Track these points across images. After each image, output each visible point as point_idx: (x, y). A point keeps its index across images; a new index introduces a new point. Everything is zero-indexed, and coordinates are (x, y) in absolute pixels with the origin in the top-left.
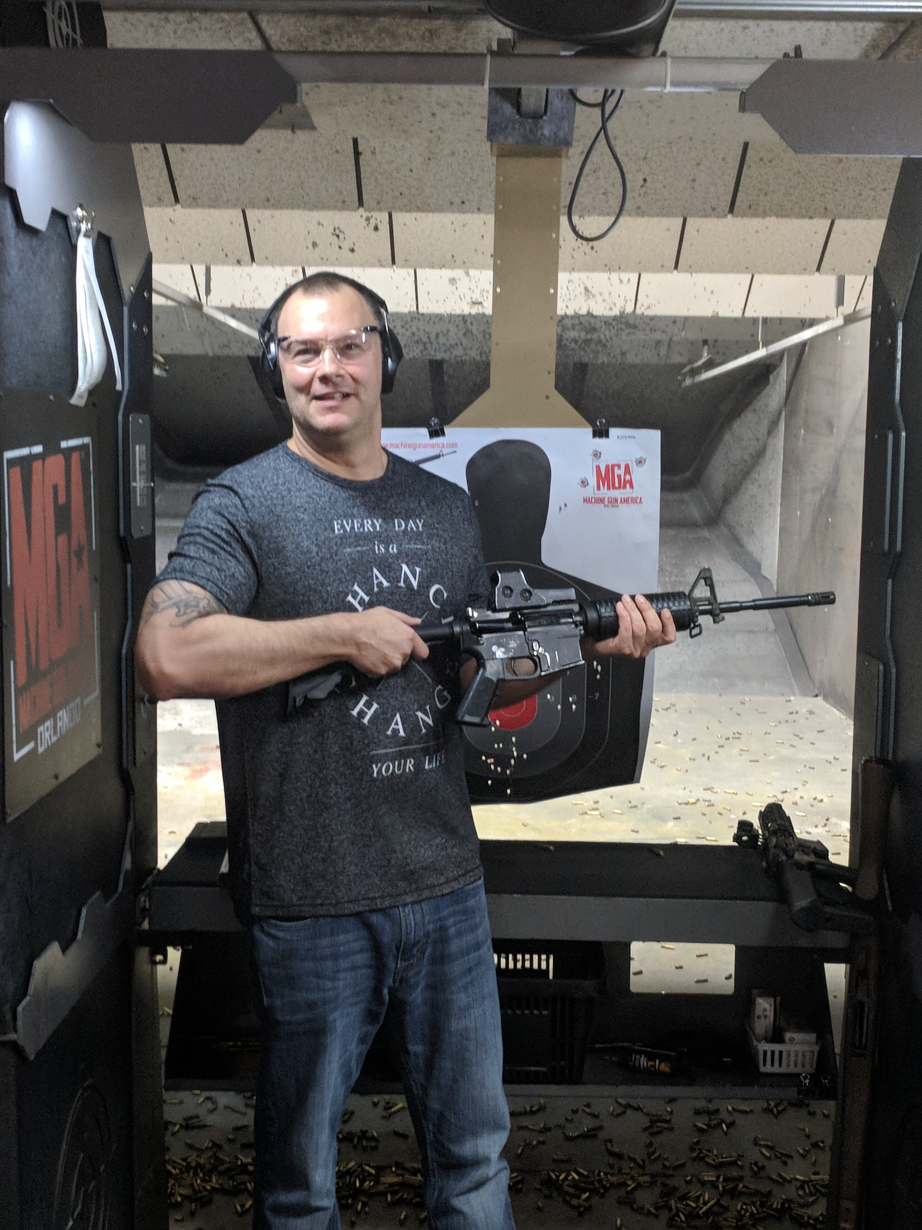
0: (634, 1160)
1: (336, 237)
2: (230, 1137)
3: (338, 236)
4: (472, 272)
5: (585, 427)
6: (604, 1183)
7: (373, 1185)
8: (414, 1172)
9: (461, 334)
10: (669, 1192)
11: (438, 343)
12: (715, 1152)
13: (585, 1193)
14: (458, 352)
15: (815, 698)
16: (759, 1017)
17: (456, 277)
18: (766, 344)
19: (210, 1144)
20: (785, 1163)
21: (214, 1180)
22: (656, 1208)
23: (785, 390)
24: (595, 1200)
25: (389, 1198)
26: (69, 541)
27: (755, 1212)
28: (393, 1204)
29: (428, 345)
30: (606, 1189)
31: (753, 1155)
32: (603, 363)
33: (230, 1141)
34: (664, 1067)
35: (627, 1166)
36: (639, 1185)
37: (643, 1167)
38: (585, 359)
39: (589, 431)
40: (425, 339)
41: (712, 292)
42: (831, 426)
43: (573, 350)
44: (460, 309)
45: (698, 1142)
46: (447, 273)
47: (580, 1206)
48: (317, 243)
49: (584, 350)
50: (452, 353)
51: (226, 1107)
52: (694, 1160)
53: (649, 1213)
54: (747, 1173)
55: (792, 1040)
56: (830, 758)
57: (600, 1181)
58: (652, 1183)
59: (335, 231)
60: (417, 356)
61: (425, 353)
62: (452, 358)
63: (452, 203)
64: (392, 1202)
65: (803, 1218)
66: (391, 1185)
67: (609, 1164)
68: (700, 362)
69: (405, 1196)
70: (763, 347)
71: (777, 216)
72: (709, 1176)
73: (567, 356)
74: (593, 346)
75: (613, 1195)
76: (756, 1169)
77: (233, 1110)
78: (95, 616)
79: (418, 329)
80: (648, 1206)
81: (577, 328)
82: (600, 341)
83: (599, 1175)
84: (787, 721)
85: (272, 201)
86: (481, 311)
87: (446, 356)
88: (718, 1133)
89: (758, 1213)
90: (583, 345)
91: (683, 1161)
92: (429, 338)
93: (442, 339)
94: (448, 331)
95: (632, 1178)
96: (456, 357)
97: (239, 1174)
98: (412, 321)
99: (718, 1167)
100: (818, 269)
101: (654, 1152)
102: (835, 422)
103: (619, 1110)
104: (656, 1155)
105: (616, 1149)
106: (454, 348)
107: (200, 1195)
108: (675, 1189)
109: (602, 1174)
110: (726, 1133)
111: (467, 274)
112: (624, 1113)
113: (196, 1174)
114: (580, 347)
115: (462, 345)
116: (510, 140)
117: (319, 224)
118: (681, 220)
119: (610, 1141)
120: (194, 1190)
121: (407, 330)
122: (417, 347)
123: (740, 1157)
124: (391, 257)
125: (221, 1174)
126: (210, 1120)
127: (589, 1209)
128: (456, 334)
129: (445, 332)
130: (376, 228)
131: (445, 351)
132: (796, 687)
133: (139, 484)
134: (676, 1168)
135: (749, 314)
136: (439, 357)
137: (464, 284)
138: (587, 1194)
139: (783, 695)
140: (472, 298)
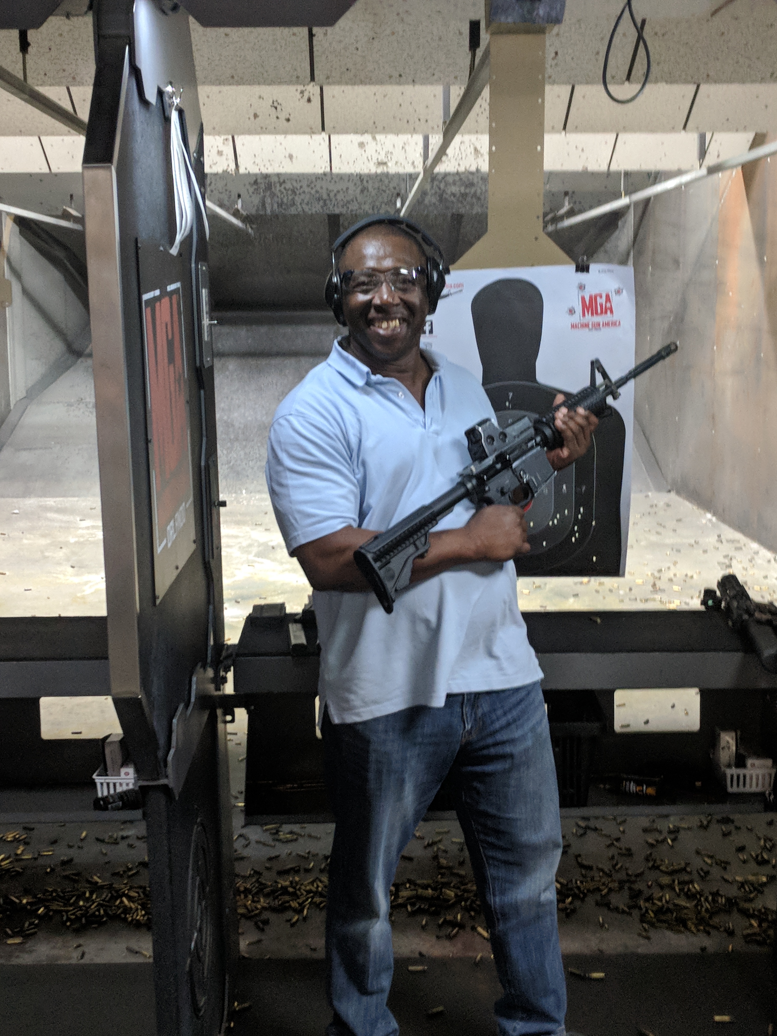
0: (602, 870)
1: (273, 108)
2: (267, 865)
3: (276, 108)
4: (378, 137)
5: (570, 264)
6: (582, 889)
7: (394, 898)
8: (426, 887)
9: (358, 191)
10: (635, 895)
11: (336, 200)
12: (667, 862)
13: (568, 898)
14: (354, 207)
15: (669, 494)
16: (723, 748)
17: (365, 141)
18: (628, 193)
19: (252, 872)
20: (725, 869)
21: (262, 900)
22: (629, 908)
23: (632, 233)
24: (578, 903)
25: (409, 908)
26: (175, 369)
27: (709, 907)
28: (413, 914)
29: (328, 202)
30: (585, 895)
31: (697, 863)
32: (477, 214)
33: (267, 869)
34: (651, 791)
35: (597, 875)
36: (610, 890)
37: (610, 876)
38: (462, 211)
39: (574, 267)
40: (325, 196)
41: (583, 150)
42: (677, 262)
43: (453, 202)
44: (367, 168)
45: (651, 854)
46: (357, 138)
47: (566, 909)
48: (258, 114)
49: (462, 202)
50: (348, 208)
51: (258, 842)
52: (650, 869)
53: (623, 912)
54: (695, 876)
55: (753, 765)
56: (692, 541)
57: (578, 888)
58: (621, 888)
59: (273, 103)
60: (318, 212)
61: (325, 208)
62: (349, 212)
63: (391, 77)
64: (412, 911)
65: (748, 910)
66: (409, 898)
67: (582, 875)
68: (563, 211)
69: (422, 907)
70: (625, 195)
71: (667, 82)
72: (665, 880)
73: (447, 208)
74: (469, 199)
75: (591, 900)
76: (702, 874)
77: (264, 844)
78: (189, 433)
79: (322, 188)
80: (622, 906)
81: (458, 183)
82: (475, 195)
83: (576, 883)
84: (649, 513)
85: (236, 78)
86: (385, 170)
87: (344, 211)
88: (664, 847)
89: (712, 908)
90: (461, 199)
91: (642, 869)
92: (329, 195)
93: (340, 197)
94: (347, 189)
95: (604, 884)
96: (352, 211)
97: (280, 895)
98: (316, 181)
99: (672, 873)
100: (685, 127)
101: (616, 864)
102: (681, 260)
103: (581, 831)
104: (619, 866)
105: (585, 863)
106: (349, 203)
107: (253, 914)
108: (640, 892)
109: (578, 882)
110: (672, 847)
111: (374, 138)
112: (585, 833)
113: (246, 897)
114: (458, 200)
115: (357, 200)
116: (510, 20)
117: (260, 97)
118: (570, 88)
119: (580, 856)
120: (247, 908)
121: (312, 188)
122: (318, 203)
123: (687, 864)
124: (321, 125)
125: (267, 896)
126: (246, 853)
127: (574, 911)
128: (354, 191)
129: (345, 189)
130: (309, 100)
131: (343, 207)
132: (651, 484)
133: (206, 322)
134: (637, 876)
135: (614, 168)
136: (337, 211)
137: (371, 147)
138: (570, 899)
139: (641, 491)
140: (378, 159)
